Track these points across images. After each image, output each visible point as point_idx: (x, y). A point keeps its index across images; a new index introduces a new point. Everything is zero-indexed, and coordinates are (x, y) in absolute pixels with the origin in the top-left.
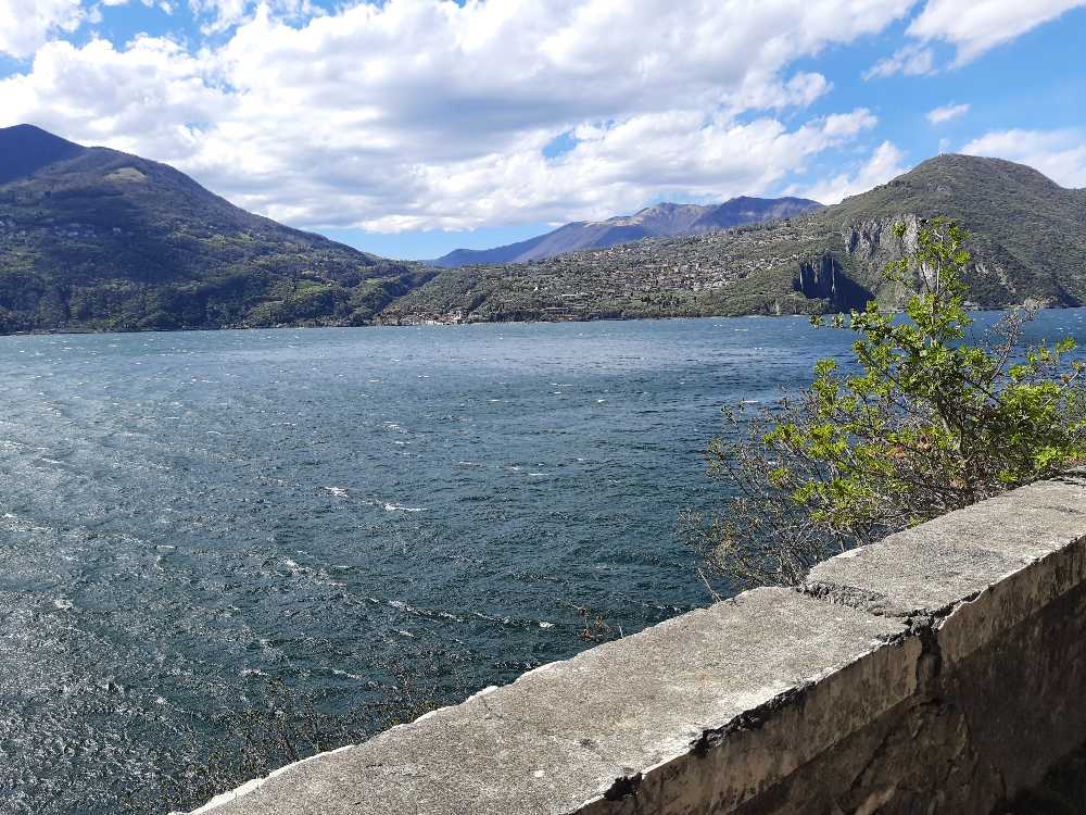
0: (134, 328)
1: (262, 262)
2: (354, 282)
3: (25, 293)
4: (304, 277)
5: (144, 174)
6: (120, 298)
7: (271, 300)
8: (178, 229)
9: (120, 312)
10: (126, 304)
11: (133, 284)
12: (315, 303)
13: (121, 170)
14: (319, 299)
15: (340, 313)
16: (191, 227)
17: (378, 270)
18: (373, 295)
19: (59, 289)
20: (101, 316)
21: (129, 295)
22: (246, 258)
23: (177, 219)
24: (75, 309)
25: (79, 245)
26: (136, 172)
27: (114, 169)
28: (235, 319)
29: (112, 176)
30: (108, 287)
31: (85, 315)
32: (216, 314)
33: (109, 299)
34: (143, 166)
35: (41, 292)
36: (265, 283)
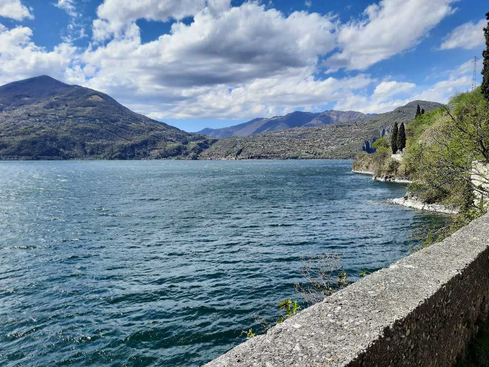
0: (111, 159)
1: (152, 134)
2: (186, 143)
3: (69, 144)
4: (168, 140)
5: (102, 98)
6: (104, 147)
7: (158, 149)
8: (119, 120)
9: (104, 152)
10: (106, 150)
11: (107, 142)
12: (175, 150)
13: (93, 96)
14: (176, 149)
15: (184, 154)
16: (123, 120)
17: (194, 138)
18: (196, 148)
19: (81, 143)
20: (97, 154)
21: (107, 146)
22: (146, 132)
23: (118, 117)
24: (88, 151)
25: (85, 126)
26: (100, 98)
27: (90, 96)
28: (146, 156)
29: (90, 99)
30: (99, 143)
31: (92, 153)
32: (139, 154)
33: (99, 147)
34: (101, 95)
35: (75, 144)
36: (155, 143)
